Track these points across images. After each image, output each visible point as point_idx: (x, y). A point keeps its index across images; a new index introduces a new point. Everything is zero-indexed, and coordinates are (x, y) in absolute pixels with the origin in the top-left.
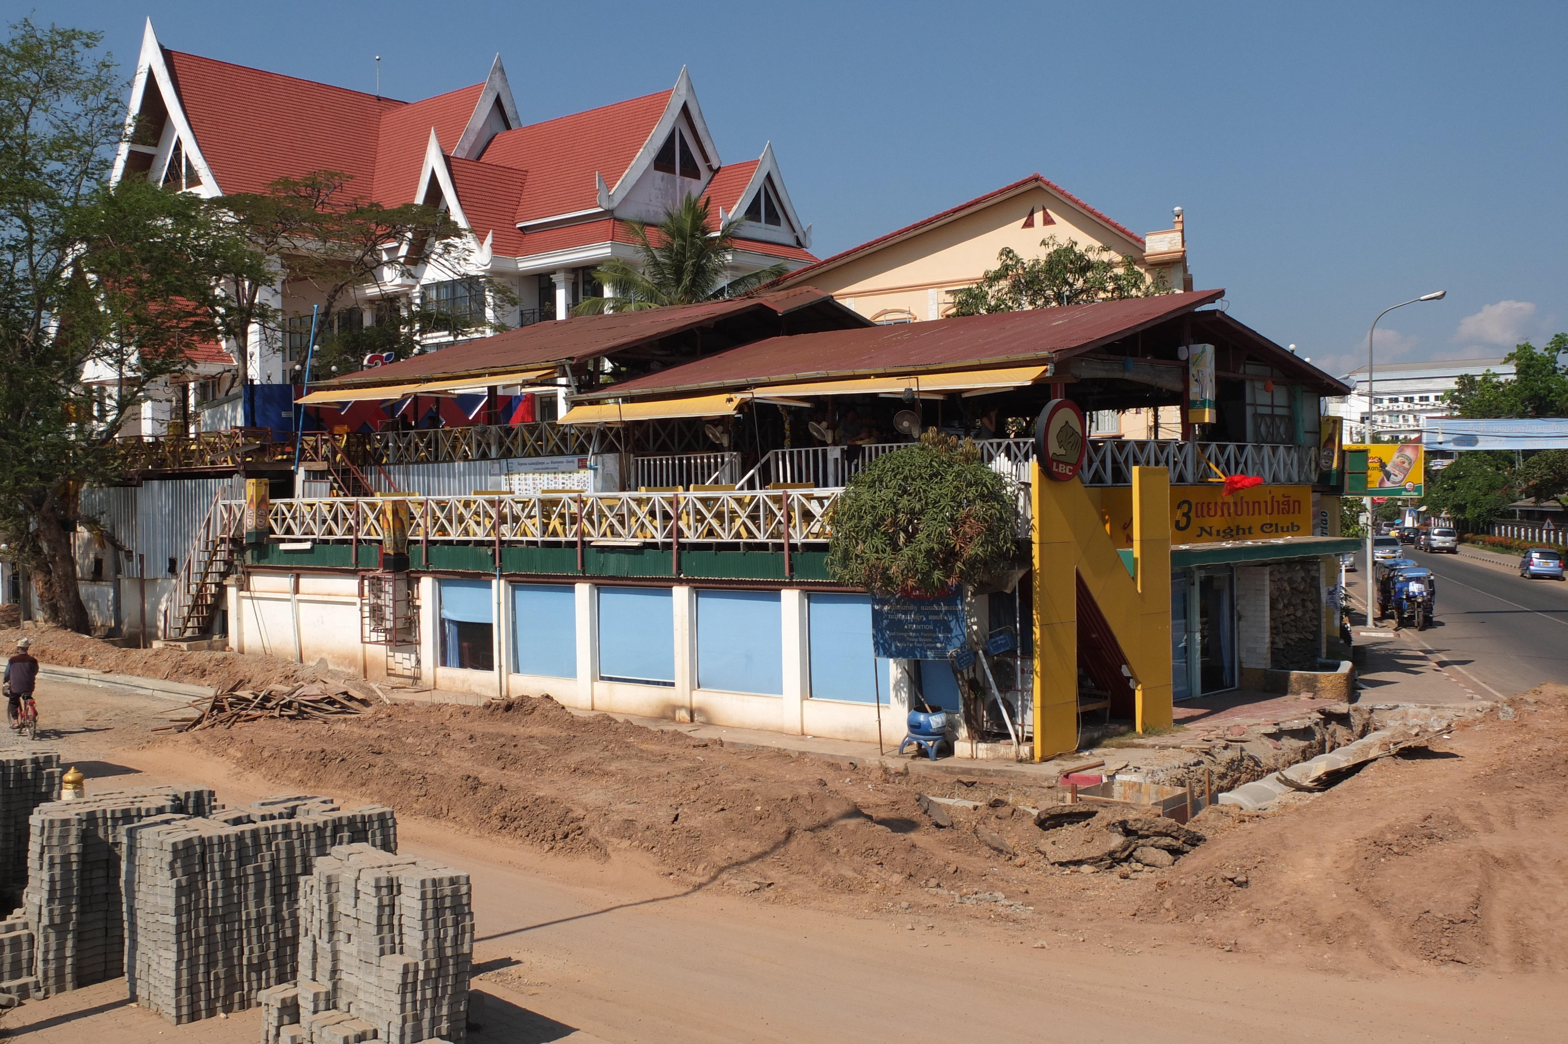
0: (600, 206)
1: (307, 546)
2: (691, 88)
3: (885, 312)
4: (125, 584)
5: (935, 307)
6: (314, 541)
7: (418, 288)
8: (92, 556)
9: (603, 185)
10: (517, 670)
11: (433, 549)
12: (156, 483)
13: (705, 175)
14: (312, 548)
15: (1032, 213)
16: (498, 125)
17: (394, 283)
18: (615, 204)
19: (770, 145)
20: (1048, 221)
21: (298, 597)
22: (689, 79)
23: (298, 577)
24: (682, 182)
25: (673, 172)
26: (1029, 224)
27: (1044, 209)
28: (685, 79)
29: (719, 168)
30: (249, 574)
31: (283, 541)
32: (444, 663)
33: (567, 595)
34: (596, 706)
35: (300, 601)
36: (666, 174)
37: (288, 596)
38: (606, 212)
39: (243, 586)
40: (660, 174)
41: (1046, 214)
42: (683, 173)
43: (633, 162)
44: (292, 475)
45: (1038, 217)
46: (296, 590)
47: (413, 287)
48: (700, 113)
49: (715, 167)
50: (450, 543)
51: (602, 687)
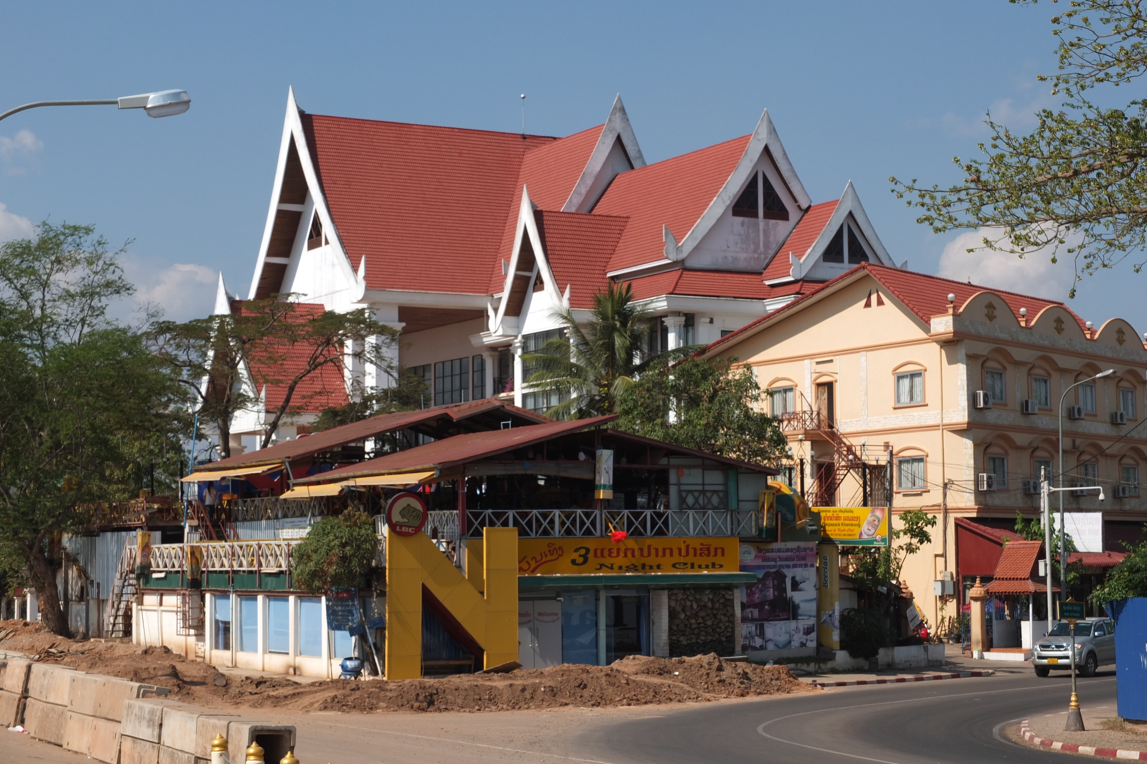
0: (667, 258)
1: (162, 575)
2: (773, 131)
3: (777, 380)
4: (91, 602)
5: (809, 376)
6: (166, 572)
7: (520, 338)
8: (79, 584)
9: (671, 237)
10: (242, 650)
11: (210, 575)
12: (109, 534)
13: (794, 215)
14: (166, 576)
15: (869, 296)
16: (620, 165)
17: (497, 334)
18: (684, 255)
19: (851, 185)
20: (880, 303)
21: (162, 608)
22: (770, 122)
23: (162, 595)
24: (767, 225)
25: (755, 215)
26: (868, 305)
27: (877, 292)
28: (765, 123)
29: (809, 207)
30: (143, 594)
31: (154, 572)
32: (217, 647)
33: (253, 602)
34: (266, 668)
35: (163, 611)
36: (746, 220)
37: (155, 608)
38: (674, 263)
39: (140, 602)
40: (739, 219)
41: (879, 297)
42: (767, 216)
43: (706, 212)
44: (182, 528)
45: (874, 298)
46: (161, 604)
47: (516, 337)
48: (785, 154)
49: (804, 206)
50: (215, 572)
51: (267, 656)
